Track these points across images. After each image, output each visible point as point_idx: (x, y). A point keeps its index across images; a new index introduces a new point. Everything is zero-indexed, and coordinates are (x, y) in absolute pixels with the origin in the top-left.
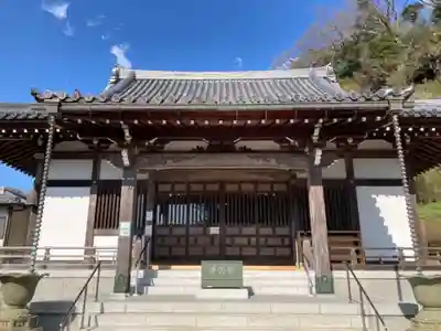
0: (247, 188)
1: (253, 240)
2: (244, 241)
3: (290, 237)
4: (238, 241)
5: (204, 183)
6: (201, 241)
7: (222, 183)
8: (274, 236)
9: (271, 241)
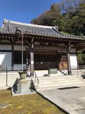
0: (48, 54)
1: (49, 65)
2: (48, 65)
3: (56, 64)
4: (47, 65)
5: (39, 52)
6: (39, 65)
7: (43, 53)
8: (53, 64)
9: (53, 65)
